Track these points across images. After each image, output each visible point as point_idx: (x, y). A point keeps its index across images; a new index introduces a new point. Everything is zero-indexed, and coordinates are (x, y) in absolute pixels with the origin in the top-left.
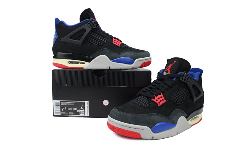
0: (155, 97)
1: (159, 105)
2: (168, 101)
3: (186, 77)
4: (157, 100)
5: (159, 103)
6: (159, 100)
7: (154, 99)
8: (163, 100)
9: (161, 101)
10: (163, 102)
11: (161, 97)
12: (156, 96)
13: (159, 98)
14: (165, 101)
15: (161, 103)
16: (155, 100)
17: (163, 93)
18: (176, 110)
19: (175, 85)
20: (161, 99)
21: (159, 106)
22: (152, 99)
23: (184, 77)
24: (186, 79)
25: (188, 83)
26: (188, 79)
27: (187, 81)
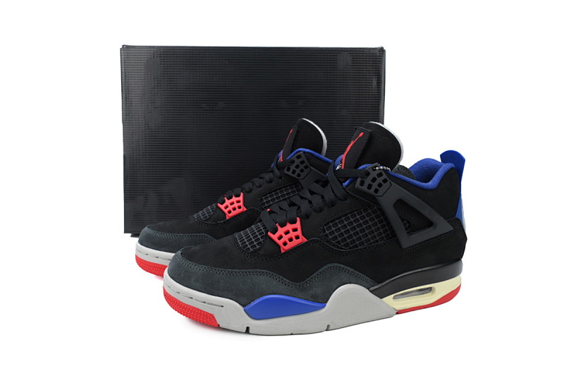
0: (279, 228)
1: (284, 249)
2: (311, 241)
3: (374, 180)
4: (280, 238)
5: (285, 244)
6: (285, 238)
7: (274, 234)
8: (297, 237)
9: (291, 240)
10: (297, 243)
11: (295, 230)
12: (282, 226)
13: (287, 233)
14: (302, 239)
15: (290, 245)
16: (275, 237)
17: (305, 218)
18: (330, 265)
19: (346, 199)
20: (292, 234)
21: (282, 251)
22: (269, 233)
23: (370, 177)
24: (375, 185)
25: (381, 195)
26: (380, 185)
27: (376, 191)
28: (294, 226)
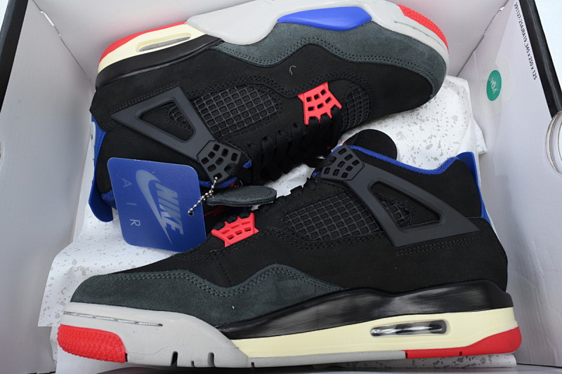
0: (329, 112)
1: (325, 86)
2: (293, 95)
3: (220, 161)
4: (328, 100)
6: (322, 99)
7: (335, 106)
8: (309, 99)
9: (317, 97)
10: (309, 93)
12: (325, 115)
13: (320, 106)
14: (303, 97)
15: (318, 90)
16: (334, 102)
20: (314, 103)
21: (326, 83)
22: (340, 107)
24: (218, 154)
25: (210, 143)
26: (212, 155)
27: (216, 148)
28: (312, 114)
